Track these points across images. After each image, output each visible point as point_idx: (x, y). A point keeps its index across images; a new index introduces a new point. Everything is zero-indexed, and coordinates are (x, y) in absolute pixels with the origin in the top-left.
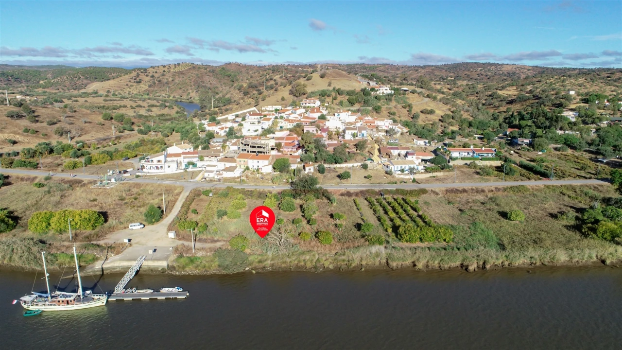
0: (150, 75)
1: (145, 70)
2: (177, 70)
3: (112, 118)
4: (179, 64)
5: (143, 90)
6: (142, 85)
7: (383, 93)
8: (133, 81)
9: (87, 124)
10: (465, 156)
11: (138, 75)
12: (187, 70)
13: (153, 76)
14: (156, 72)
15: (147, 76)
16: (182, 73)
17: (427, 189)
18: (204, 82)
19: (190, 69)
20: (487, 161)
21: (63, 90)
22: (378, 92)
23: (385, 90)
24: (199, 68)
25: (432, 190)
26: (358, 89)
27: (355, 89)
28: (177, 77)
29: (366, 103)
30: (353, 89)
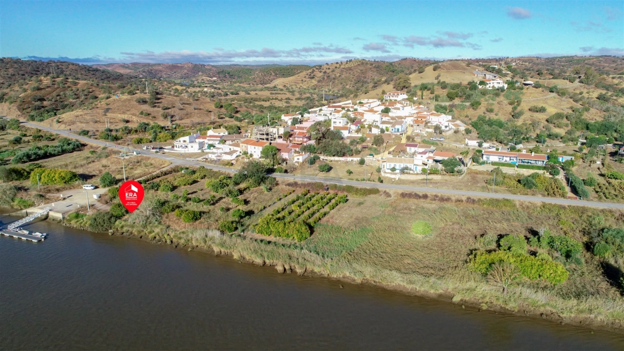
0: (323, 71)
1: (320, 66)
2: (347, 66)
3: (222, 107)
4: (351, 61)
5: (313, 84)
6: (313, 81)
7: (493, 87)
8: (307, 77)
9: (196, 111)
10: (506, 161)
11: (313, 71)
12: (356, 66)
13: (325, 72)
14: (329, 69)
15: (320, 72)
16: (350, 69)
17: (380, 189)
18: (365, 77)
19: (359, 65)
20: (524, 169)
21: (253, 84)
22: (488, 86)
23: (497, 83)
24: (367, 64)
25: (385, 192)
26: (465, 83)
27: (461, 83)
28: (344, 73)
29: (468, 97)
30: (458, 82)
